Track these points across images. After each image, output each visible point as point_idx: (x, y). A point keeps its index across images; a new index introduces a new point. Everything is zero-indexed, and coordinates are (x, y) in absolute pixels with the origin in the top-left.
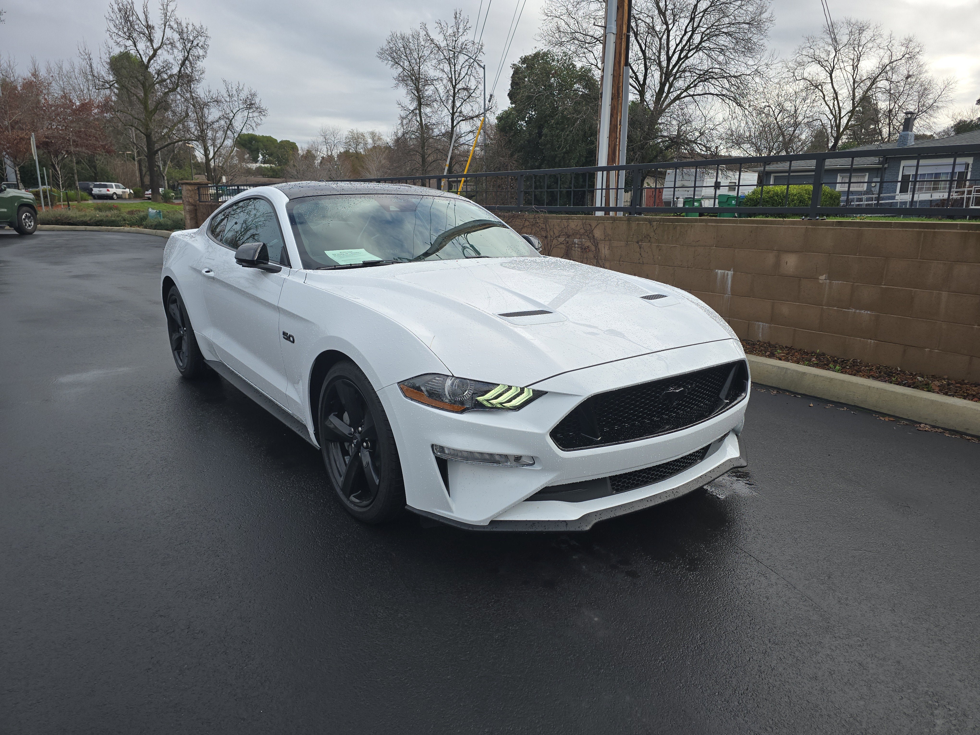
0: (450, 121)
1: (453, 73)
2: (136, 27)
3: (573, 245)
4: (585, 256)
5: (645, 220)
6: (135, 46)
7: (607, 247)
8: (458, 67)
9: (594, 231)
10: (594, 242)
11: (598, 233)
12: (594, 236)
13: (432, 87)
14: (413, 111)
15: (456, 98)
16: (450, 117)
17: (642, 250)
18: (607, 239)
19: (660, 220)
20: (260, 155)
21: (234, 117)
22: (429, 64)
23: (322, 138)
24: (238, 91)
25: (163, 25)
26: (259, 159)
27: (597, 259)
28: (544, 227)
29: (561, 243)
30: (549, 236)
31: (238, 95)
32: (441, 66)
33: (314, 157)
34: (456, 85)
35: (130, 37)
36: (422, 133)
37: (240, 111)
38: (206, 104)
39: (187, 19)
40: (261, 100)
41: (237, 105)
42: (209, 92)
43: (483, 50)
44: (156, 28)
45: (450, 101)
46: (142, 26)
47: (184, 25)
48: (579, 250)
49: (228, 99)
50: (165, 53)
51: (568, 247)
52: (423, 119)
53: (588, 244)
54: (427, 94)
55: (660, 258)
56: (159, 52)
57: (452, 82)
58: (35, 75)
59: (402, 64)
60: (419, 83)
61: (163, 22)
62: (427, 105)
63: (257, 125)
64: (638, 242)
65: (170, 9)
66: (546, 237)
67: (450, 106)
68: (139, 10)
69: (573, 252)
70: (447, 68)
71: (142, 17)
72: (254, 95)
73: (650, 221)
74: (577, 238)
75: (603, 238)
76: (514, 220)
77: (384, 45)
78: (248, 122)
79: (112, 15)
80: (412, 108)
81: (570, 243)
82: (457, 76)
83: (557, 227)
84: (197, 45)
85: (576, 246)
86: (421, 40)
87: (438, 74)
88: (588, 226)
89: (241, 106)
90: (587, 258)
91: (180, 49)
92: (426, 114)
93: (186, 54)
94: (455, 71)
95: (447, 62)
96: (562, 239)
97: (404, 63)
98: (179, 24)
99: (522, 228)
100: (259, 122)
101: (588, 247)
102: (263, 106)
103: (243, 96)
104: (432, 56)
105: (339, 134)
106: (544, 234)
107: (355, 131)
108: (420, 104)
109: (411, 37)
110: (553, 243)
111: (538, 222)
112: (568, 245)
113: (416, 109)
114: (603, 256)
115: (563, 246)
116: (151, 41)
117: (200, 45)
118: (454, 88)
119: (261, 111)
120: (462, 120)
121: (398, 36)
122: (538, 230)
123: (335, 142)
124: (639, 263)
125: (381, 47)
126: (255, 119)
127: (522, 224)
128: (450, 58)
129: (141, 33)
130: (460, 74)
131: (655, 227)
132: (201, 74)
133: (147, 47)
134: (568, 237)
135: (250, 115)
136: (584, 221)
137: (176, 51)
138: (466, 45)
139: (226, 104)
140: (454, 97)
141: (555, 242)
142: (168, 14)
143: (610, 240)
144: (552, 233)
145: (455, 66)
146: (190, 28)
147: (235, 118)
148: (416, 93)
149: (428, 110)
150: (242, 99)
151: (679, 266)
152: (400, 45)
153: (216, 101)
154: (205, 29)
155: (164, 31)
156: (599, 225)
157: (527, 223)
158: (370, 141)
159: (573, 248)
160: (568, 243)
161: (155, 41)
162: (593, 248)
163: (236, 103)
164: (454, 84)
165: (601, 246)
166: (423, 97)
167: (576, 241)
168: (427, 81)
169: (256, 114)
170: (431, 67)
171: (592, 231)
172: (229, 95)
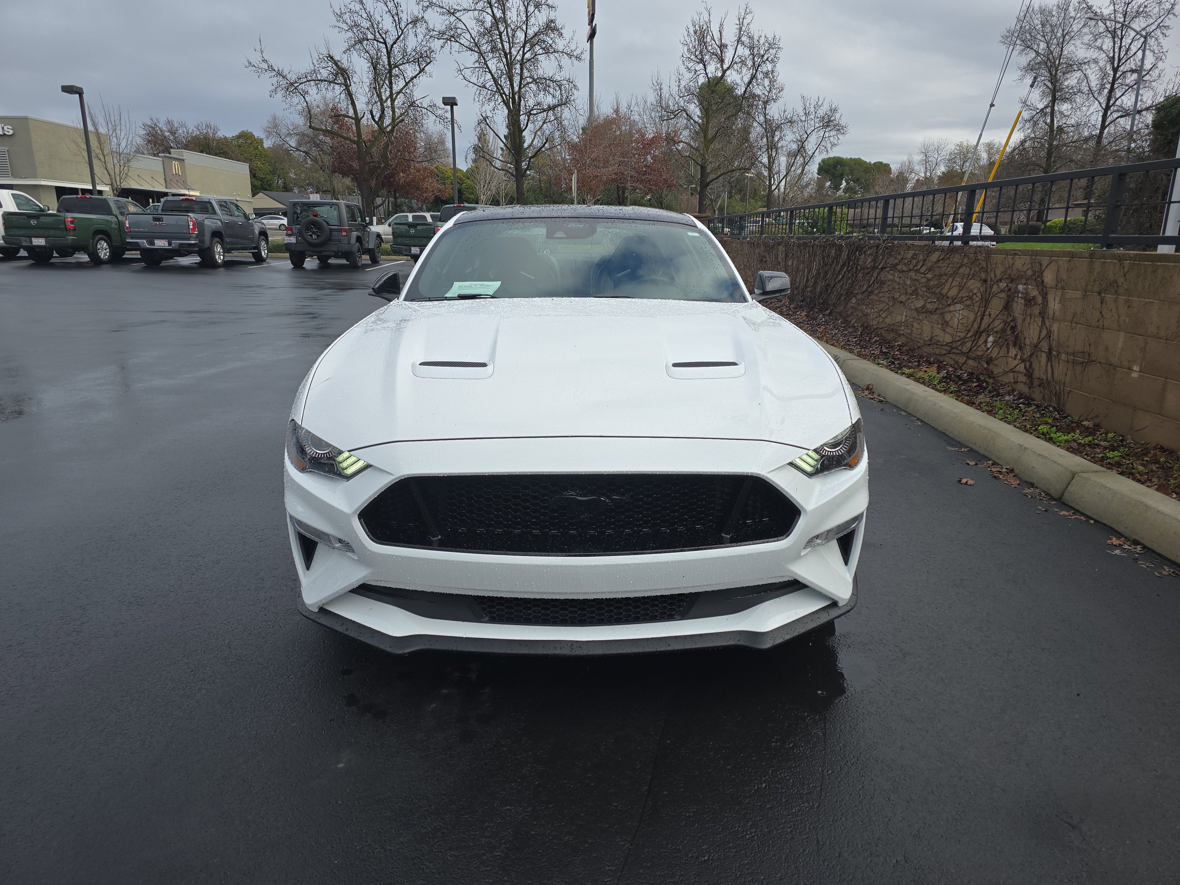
0: (1100, 119)
1: (1117, 50)
2: (710, 48)
3: (1016, 295)
4: (1029, 312)
5: (1114, 257)
6: (705, 70)
7: (1058, 299)
8: (1126, 41)
9: (1045, 274)
10: (1042, 290)
11: (1049, 277)
12: (1043, 281)
13: (1078, 74)
14: (1042, 110)
15: (1116, 86)
16: (1101, 114)
17: (1104, 305)
18: (1059, 285)
19: (1135, 258)
20: (844, 182)
21: (807, 138)
22: (1078, 43)
23: (922, 155)
24: (817, 106)
25: (736, 42)
26: (842, 186)
27: (1043, 318)
28: (985, 266)
29: (1002, 291)
30: (989, 280)
31: (816, 113)
32: (1099, 43)
33: (906, 180)
34: (1118, 66)
35: (702, 61)
36: (1051, 139)
37: (815, 131)
38: (779, 127)
39: (760, 31)
40: (842, 117)
41: (813, 123)
42: (785, 111)
43: (1174, 11)
44: (729, 47)
45: (1106, 91)
46: (715, 46)
47: (756, 38)
48: (1023, 301)
49: (803, 119)
50: (734, 73)
51: (1009, 296)
52: (1055, 119)
53: (1034, 293)
54: (1066, 83)
55: (1127, 320)
56: (728, 73)
57: (1113, 63)
58: (617, 111)
59: (1035, 47)
60: (1056, 71)
61: (736, 38)
62: (1064, 100)
63: (833, 145)
64: (1100, 293)
65: (746, 22)
66: (985, 281)
67: (1103, 100)
68: (715, 29)
69: (1015, 305)
70: (1108, 44)
71: (717, 36)
72: (834, 110)
73: (1121, 259)
74: (1022, 284)
75: (1053, 283)
76: (952, 256)
77: (1012, 24)
78: (823, 143)
79: (687, 38)
80: (1041, 106)
81: (1012, 291)
82: (1122, 54)
83: (999, 265)
84: (767, 59)
85: (1020, 295)
86: (1071, 9)
87: (1093, 54)
88: (1037, 265)
89: (817, 125)
90: (1030, 315)
91: (750, 66)
92: (1061, 113)
93: (754, 72)
94: (1120, 47)
95: (1110, 35)
96: (1003, 285)
97: (1038, 45)
98: (751, 38)
99: (960, 267)
100: (836, 142)
101: (1034, 297)
102: (843, 123)
103: (821, 112)
104: (1086, 30)
105: (946, 149)
106: (983, 276)
107: (965, 144)
108: (1054, 100)
109: (1055, 8)
110: (993, 290)
111: (979, 258)
112: (1010, 293)
113: (1046, 107)
114: (1051, 313)
115: (1003, 295)
116: (722, 61)
117: (770, 59)
118: (1115, 70)
119: (840, 129)
120: (1121, 117)
121: (1035, 9)
122: (978, 270)
123: (939, 160)
124: (1098, 327)
125: (1008, 28)
126: (832, 139)
127: (960, 261)
128: (1115, 29)
129: (713, 54)
130: (1128, 50)
131: (1126, 269)
132: (779, 92)
133: (717, 69)
134: (1011, 282)
135: (827, 134)
136: (1034, 257)
137: (744, 70)
138: (1146, 6)
139: (800, 124)
140: (1113, 84)
141: (995, 287)
142: (744, 28)
143: (1063, 288)
144: (993, 276)
145: (1121, 40)
146: (762, 41)
147: (809, 139)
148: (1050, 85)
149: (1065, 107)
150: (819, 116)
151: (1154, 337)
152: (1036, 22)
153: (790, 122)
154: (778, 39)
155: (736, 49)
156: (1052, 264)
157: (966, 261)
158: (984, 155)
159: (1016, 299)
160: (1010, 290)
161: (726, 61)
162: (1040, 300)
163: (813, 122)
164: (1116, 65)
165: (1050, 297)
166: (1061, 90)
167: (1020, 287)
168: (1071, 65)
169: (833, 133)
170: (1081, 46)
171: (1042, 273)
172: (805, 114)
